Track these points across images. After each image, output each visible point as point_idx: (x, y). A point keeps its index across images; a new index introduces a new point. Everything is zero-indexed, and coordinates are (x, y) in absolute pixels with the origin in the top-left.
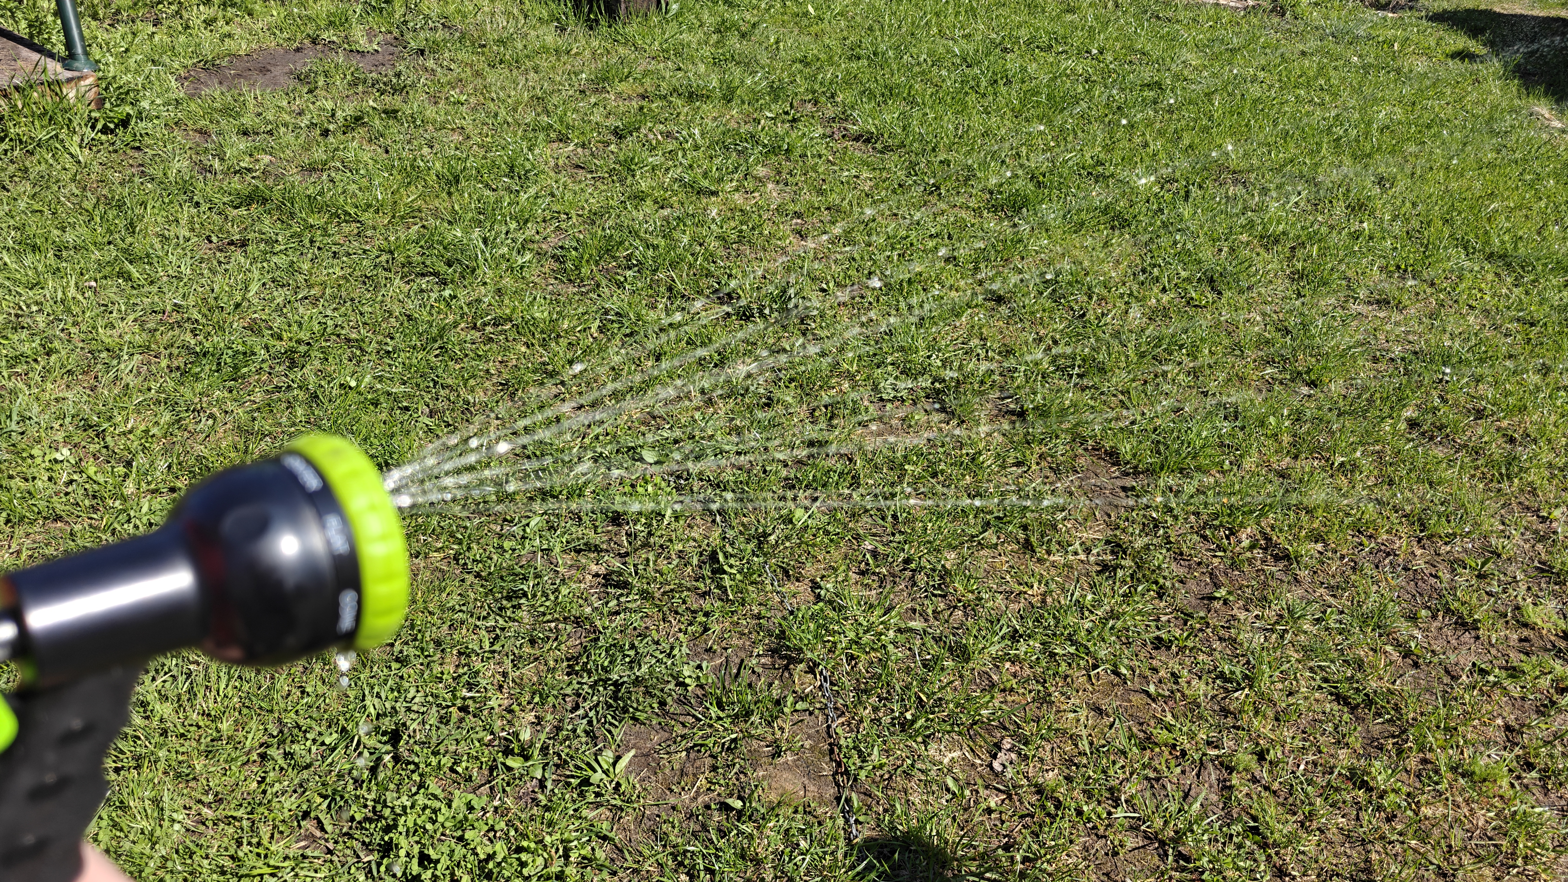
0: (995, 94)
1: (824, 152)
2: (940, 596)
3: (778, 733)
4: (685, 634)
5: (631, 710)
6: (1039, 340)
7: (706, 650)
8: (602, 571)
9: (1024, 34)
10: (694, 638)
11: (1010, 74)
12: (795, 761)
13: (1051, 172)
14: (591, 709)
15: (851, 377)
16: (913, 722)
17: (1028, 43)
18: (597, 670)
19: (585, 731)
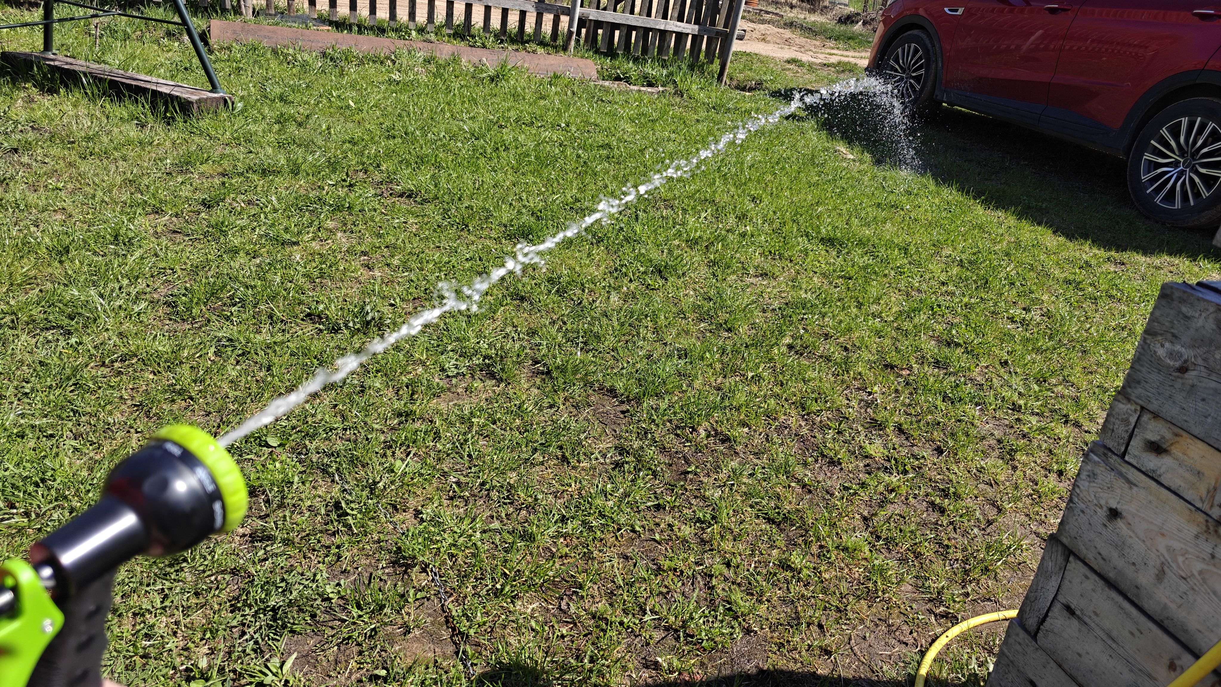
0: (498, 157)
1: (377, 206)
2: (509, 503)
3: (406, 618)
4: (324, 563)
5: (289, 625)
6: (553, 323)
7: (342, 572)
8: (248, 531)
9: (513, 114)
10: (331, 565)
11: (507, 143)
12: (421, 634)
13: (545, 209)
14: (255, 633)
15: (423, 363)
16: (502, 590)
17: (517, 121)
18: (256, 603)
19: (253, 650)
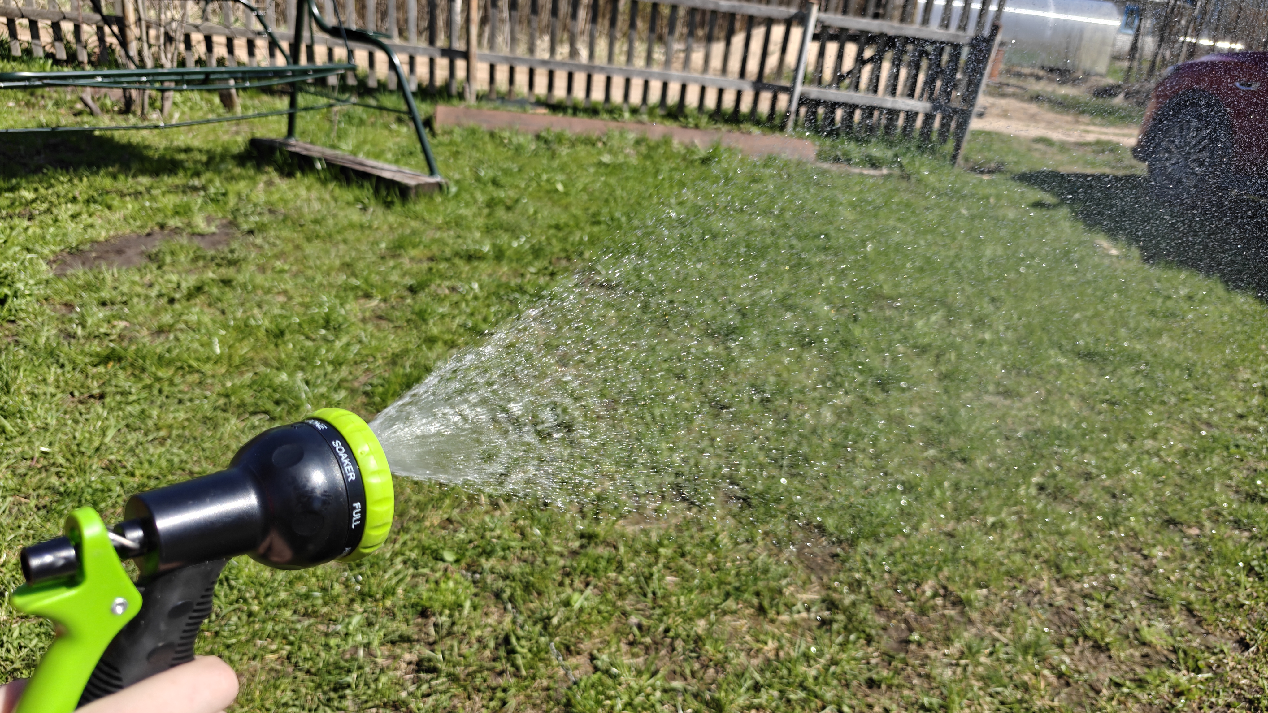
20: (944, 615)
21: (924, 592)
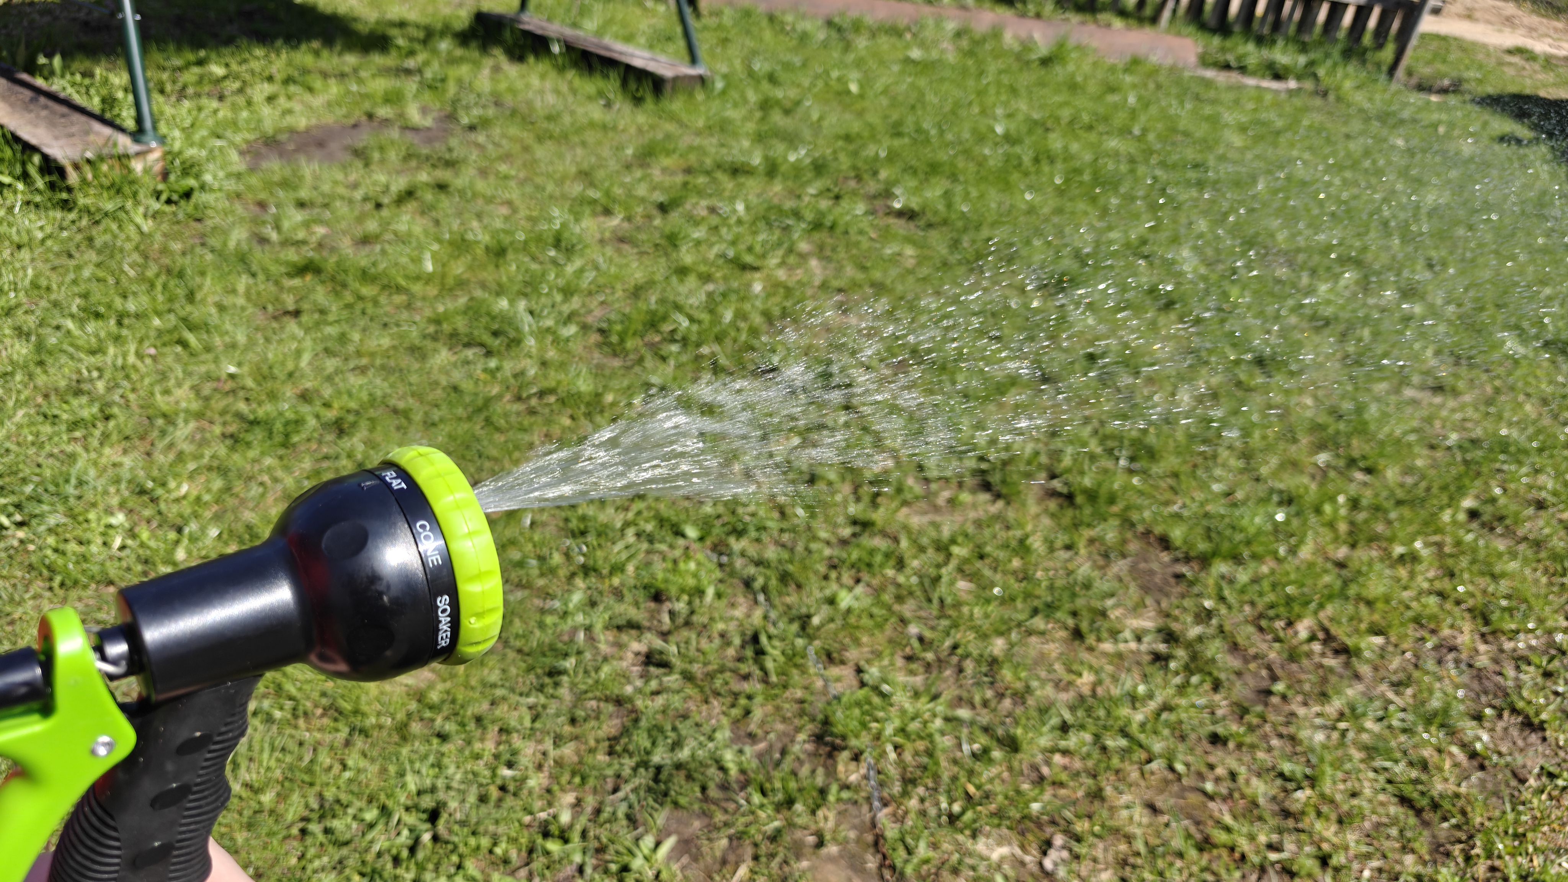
2: (988, 682)
3: (822, 822)
4: (727, 716)
5: (673, 793)
7: (748, 735)
8: (644, 649)
10: (736, 721)
12: (838, 852)
14: (631, 792)
16: (961, 814)
18: (638, 752)
19: (626, 815)
20: (1321, 666)
21: (1296, 633)
